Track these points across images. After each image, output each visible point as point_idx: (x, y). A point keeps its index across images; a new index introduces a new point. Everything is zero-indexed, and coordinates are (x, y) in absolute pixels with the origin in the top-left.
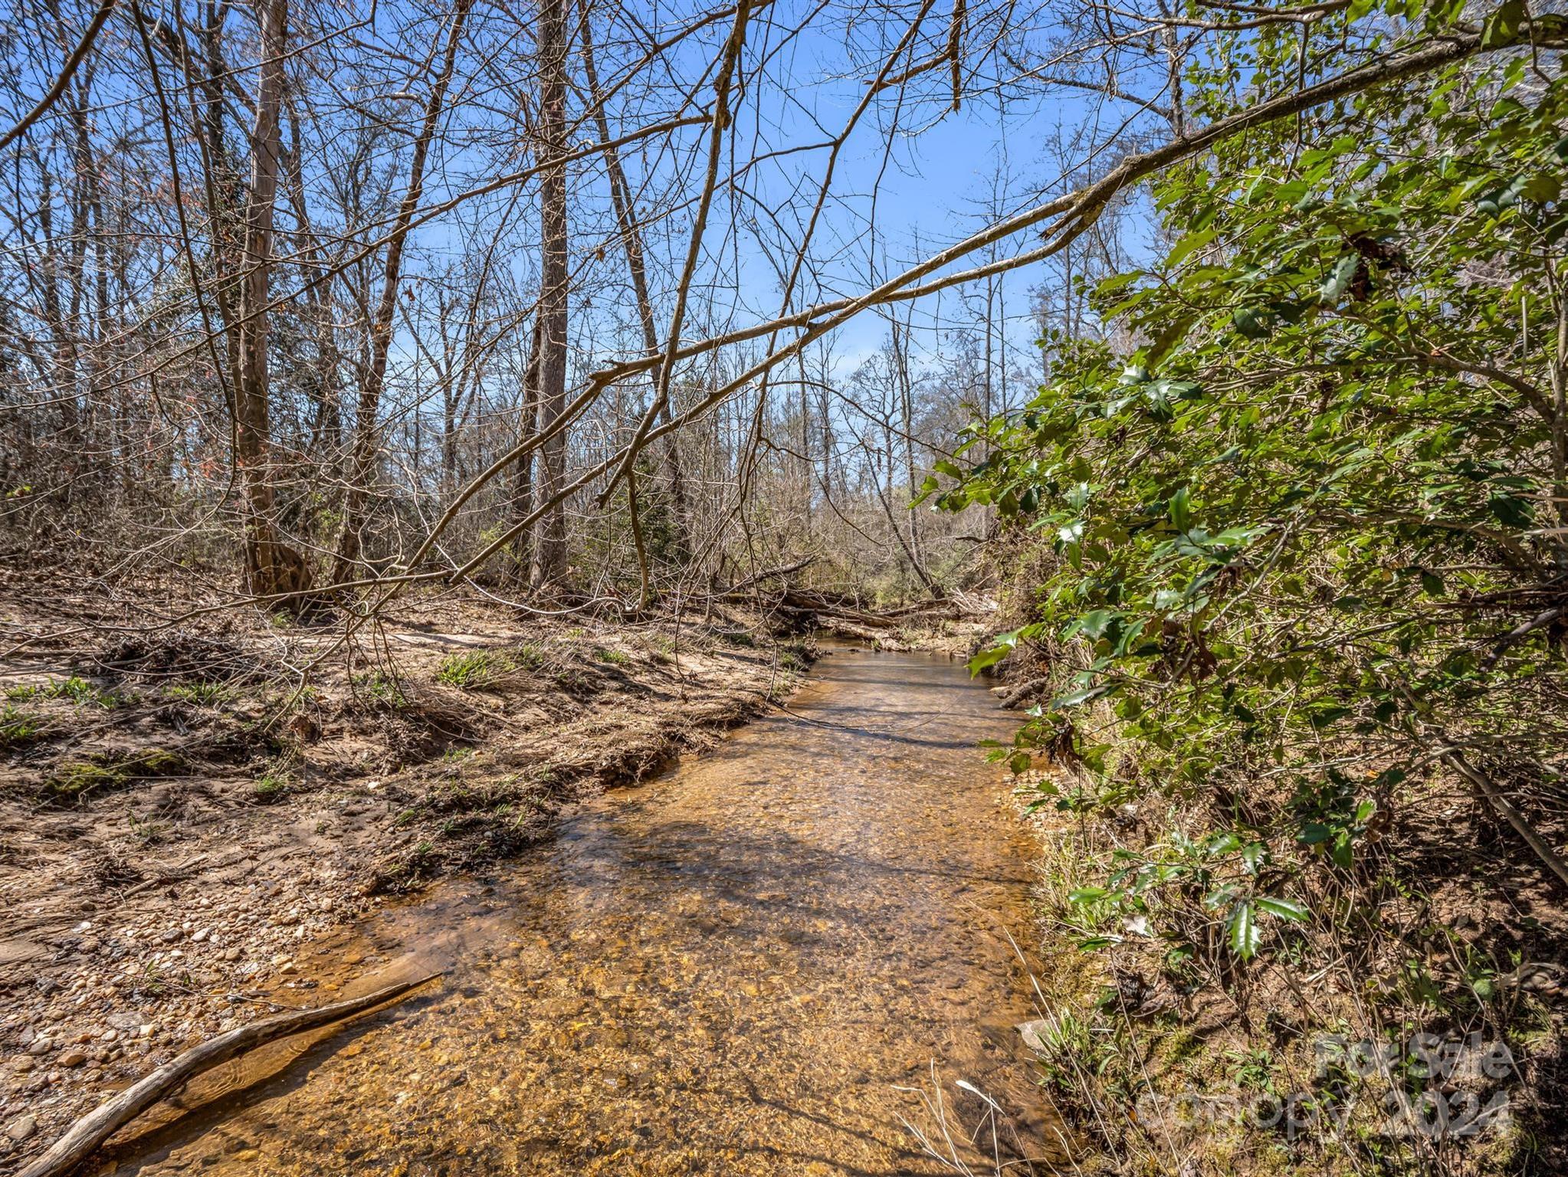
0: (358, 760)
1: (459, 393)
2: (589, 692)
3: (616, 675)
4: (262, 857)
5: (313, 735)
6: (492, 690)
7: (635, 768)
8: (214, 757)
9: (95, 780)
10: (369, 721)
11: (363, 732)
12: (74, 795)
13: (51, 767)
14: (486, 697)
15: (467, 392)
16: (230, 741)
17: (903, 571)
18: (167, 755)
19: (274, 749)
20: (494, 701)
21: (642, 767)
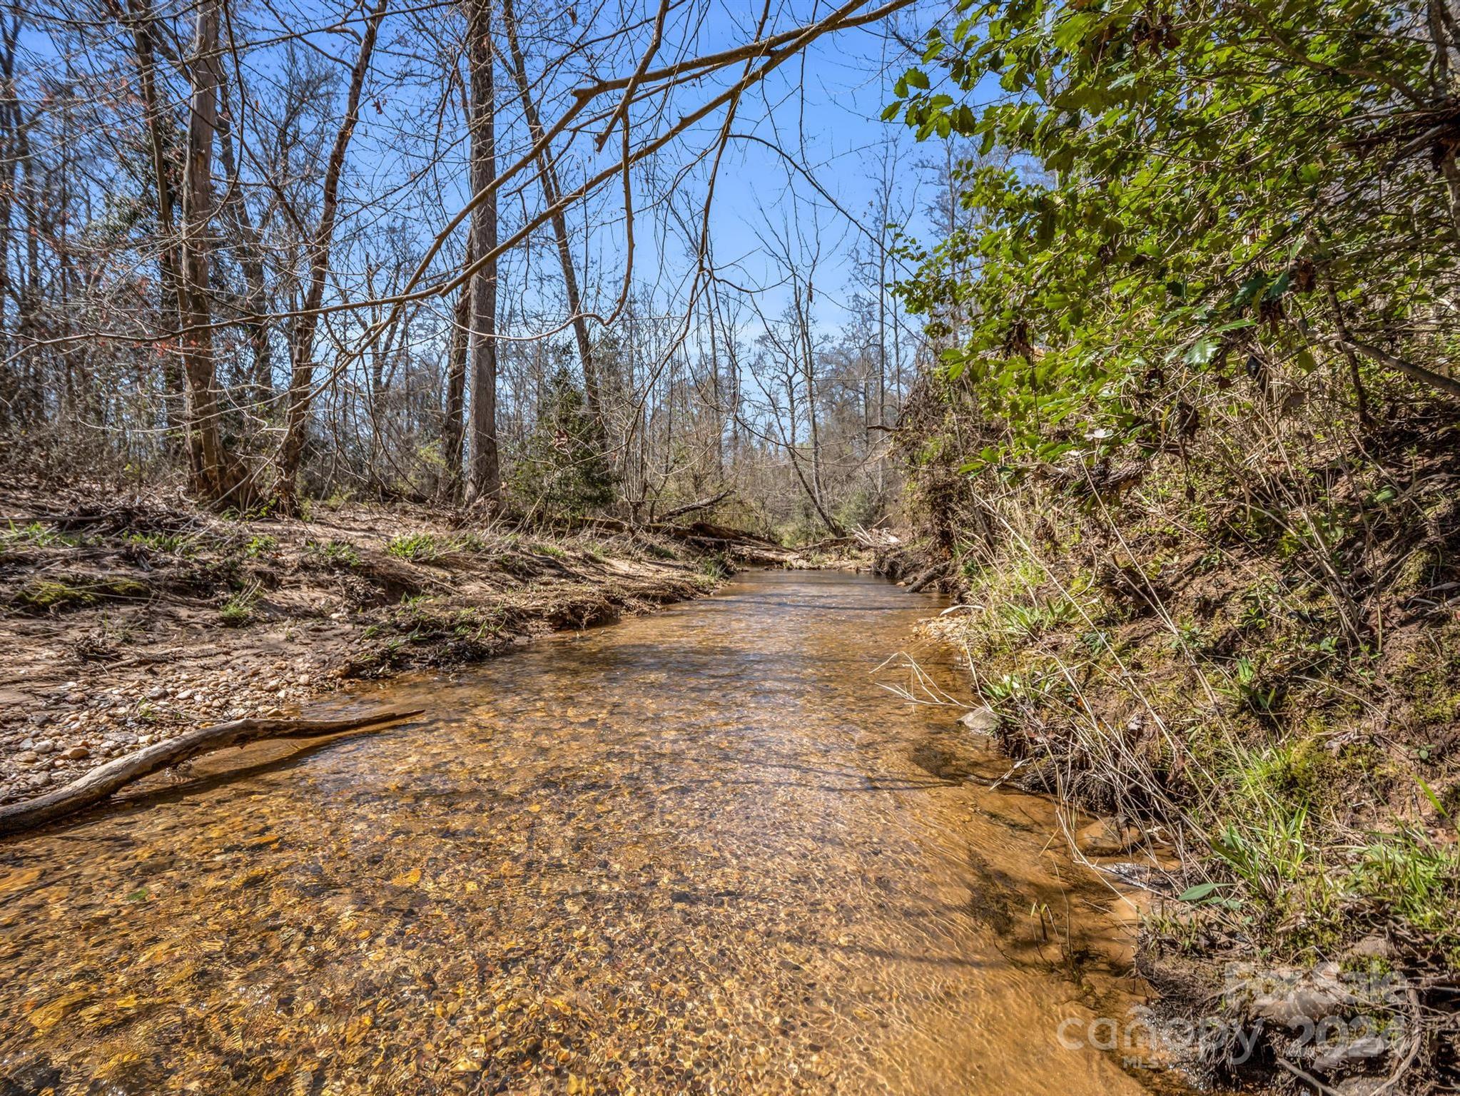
0: (316, 605)
1: (387, 347)
2: (529, 575)
3: (552, 564)
4: (235, 654)
5: (272, 583)
6: (438, 563)
7: (581, 617)
8: (177, 590)
9: (65, 597)
10: (325, 576)
11: (320, 585)
12: (45, 608)
13: (21, 582)
14: (433, 569)
15: (395, 346)
16: (192, 578)
17: (807, 516)
18: (133, 583)
19: (235, 587)
20: (441, 573)
21: (587, 617)
